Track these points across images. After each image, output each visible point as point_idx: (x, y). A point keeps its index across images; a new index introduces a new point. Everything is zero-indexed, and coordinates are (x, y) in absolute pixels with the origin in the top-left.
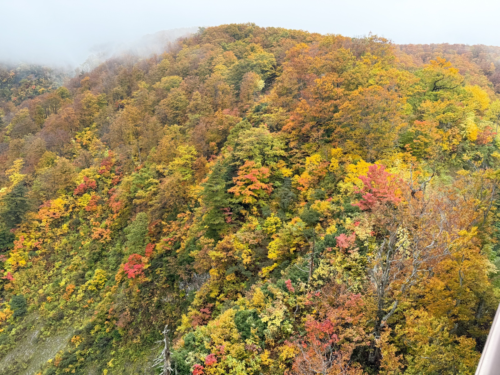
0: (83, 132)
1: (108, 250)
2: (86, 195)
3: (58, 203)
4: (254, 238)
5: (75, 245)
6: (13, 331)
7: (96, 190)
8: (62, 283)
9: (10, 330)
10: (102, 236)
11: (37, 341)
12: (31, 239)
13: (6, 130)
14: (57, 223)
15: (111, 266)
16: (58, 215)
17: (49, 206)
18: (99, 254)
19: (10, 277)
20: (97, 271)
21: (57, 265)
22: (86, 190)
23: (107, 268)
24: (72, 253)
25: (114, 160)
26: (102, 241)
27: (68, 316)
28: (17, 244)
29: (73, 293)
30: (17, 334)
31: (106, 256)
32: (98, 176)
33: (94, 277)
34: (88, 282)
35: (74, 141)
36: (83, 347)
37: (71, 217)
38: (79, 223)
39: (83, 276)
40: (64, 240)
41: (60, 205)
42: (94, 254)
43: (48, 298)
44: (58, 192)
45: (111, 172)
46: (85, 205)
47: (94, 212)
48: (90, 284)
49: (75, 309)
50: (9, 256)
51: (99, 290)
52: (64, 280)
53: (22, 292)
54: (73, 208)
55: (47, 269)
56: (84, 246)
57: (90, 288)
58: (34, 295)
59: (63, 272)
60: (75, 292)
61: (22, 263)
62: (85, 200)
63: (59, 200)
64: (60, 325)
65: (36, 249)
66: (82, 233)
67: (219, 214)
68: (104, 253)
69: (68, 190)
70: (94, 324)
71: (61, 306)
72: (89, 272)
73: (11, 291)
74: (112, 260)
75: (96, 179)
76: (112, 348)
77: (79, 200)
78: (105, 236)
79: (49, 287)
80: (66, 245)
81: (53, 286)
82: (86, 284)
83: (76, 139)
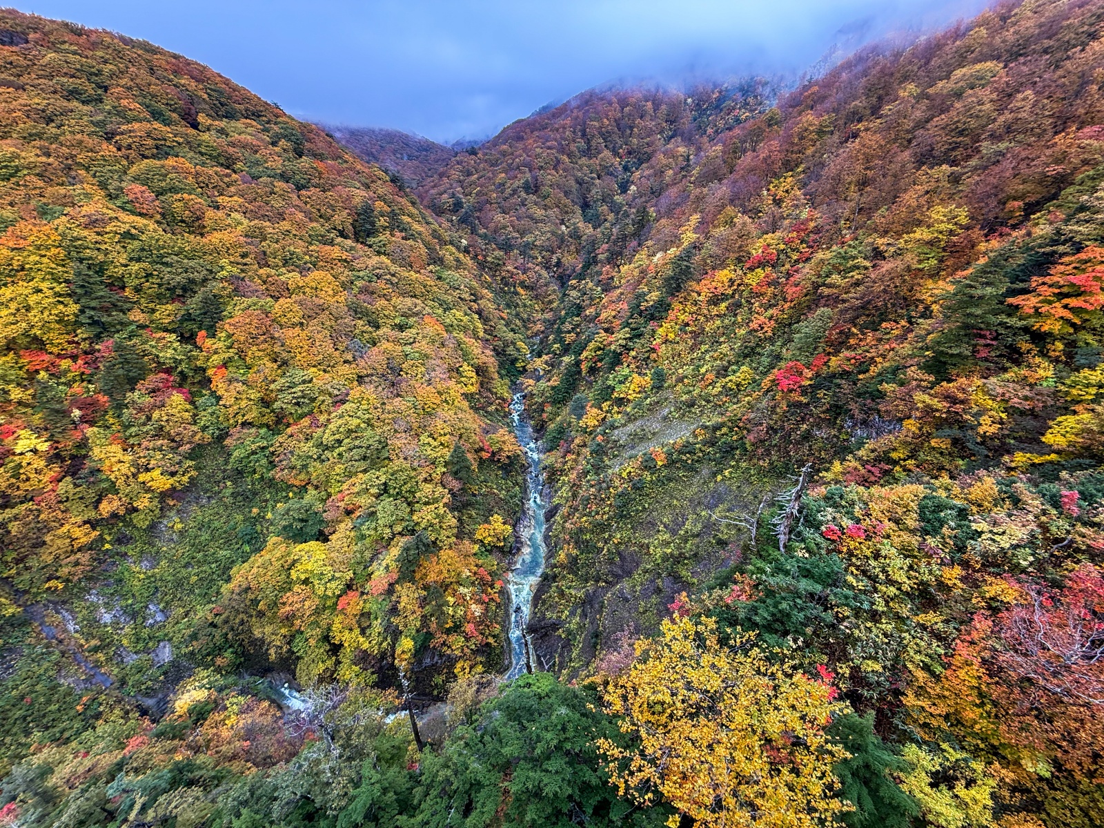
0: (782, 180)
1: (764, 348)
2: (759, 270)
3: (724, 275)
4: (1026, 398)
5: (728, 331)
6: (648, 401)
7: (773, 266)
8: (703, 370)
9: (646, 398)
10: (762, 328)
11: (665, 418)
12: (685, 312)
13: (691, 176)
14: (715, 301)
15: (761, 368)
16: (721, 290)
17: (713, 276)
18: (752, 349)
19: (657, 347)
20: (744, 368)
21: (704, 348)
22: (761, 264)
23: (756, 369)
24: (722, 339)
25: (812, 224)
26: (760, 334)
27: (699, 407)
28: (671, 315)
29: (710, 384)
30: (651, 404)
31: (759, 354)
32: (782, 246)
33: (738, 374)
34: (730, 378)
35: (765, 193)
36: (705, 443)
37: (733, 296)
38: (739, 305)
39: (726, 369)
40: (718, 322)
41: (725, 279)
42: (746, 347)
43: (685, 380)
44: (728, 261)
45: (801, 243)
46: (754, 284)
47: (762, 295)
48: (731, 381)
49: (708, 402)
50: (662, 326)
51: (739, 390)
52: (705, 367)
53: (665, 366)
54: (739, 285)
55: (692, 349)
56: (738, 335)
57: (729, 385)
58: (674, 373)
59: (707, 357)
60: (713, 384)
61: (671, 336)
62: (754, 279)
63: (726, 272)
64: (689, 412)
65: (687, 324)
66: (739, 319)
67: (966, 339)
68: (758, 350)
69: (739, 260)
70: (723, 425)
71: (695, 393)
72: (734, 367)
73: (655, 361)
74: (765, 361)
75: (777, 251)
76: (733, 458)
77: (749, 276)
78: (766, 329)
79: (688, 370)
80: (718, 328)
81: (693, 370)
82: (727, 379)
83: (768, 190)
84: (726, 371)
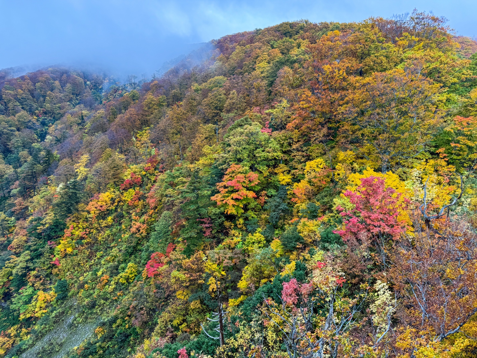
0: (144, 131)
1: (143, 245)
2: (130, 190)
3: (105, 196)
5: (115, 237)
6: (53, 314)
7: (141, 186)
8: (99, 273)
9: (52, 312)
10: (139, 231)
11: (71, 326)
12: (79, 228)
14: (103, 215)
15: (142, 261)
16: (105, 208)
17: (98, 198)
18: (134, 247)
19: (57, 263)
20: (130, 264)
21: (99, 254)
22: (132, 185)
23: (139, 263)
24: (112, 245)
25: (159, 158)
26: (138, 235)
27: (99, 306)
28: (67, 232)
29: (106, 284)
30: (56, 316)
31: (140, 250)
32: (144, 173)
33: (126, 270)
34: (121, 275)
35: (134, 139)
36: (104, 339)
37: (116, 210)
38: (122, 217)
40: (108, 232)
41: (107, 199)
42: (129, 247)
43: (86, 286)
44: (108, 186)
45: (155, 170)
46: (129, 200)
47: (136, 207)
48: (121, 277)
49: (106, 299)
50: (60, 243)
51: (129, 283)
52: (101, 270)
53: (67, 277)
54: (119, 202)
55: (90, 258)
56: (123, 239)
57: (121, 281)
58: (76, 282)
59: (103, 262)
60: (108, 283)
61: (69, 250)
62: (129, 196)
63: (107, 193)
64: (91, 314)
65: (82, 238)
66: (123, 226)
67: (195, 225)
68: (139, 247)
69: (116, 184)
70: (116, 318)
71: (95, 296)
72: (123, 265)
73: (57, 275)
74: (144, 254)
75: (141, 176)
76: (129, 345)
77: (125, 194)
78: (141, 231)
79: (88, 275)
80: (109, 236)
81: (92, 275)
82: (119, 277)
83: (136, 138)
84: (117, 269)
